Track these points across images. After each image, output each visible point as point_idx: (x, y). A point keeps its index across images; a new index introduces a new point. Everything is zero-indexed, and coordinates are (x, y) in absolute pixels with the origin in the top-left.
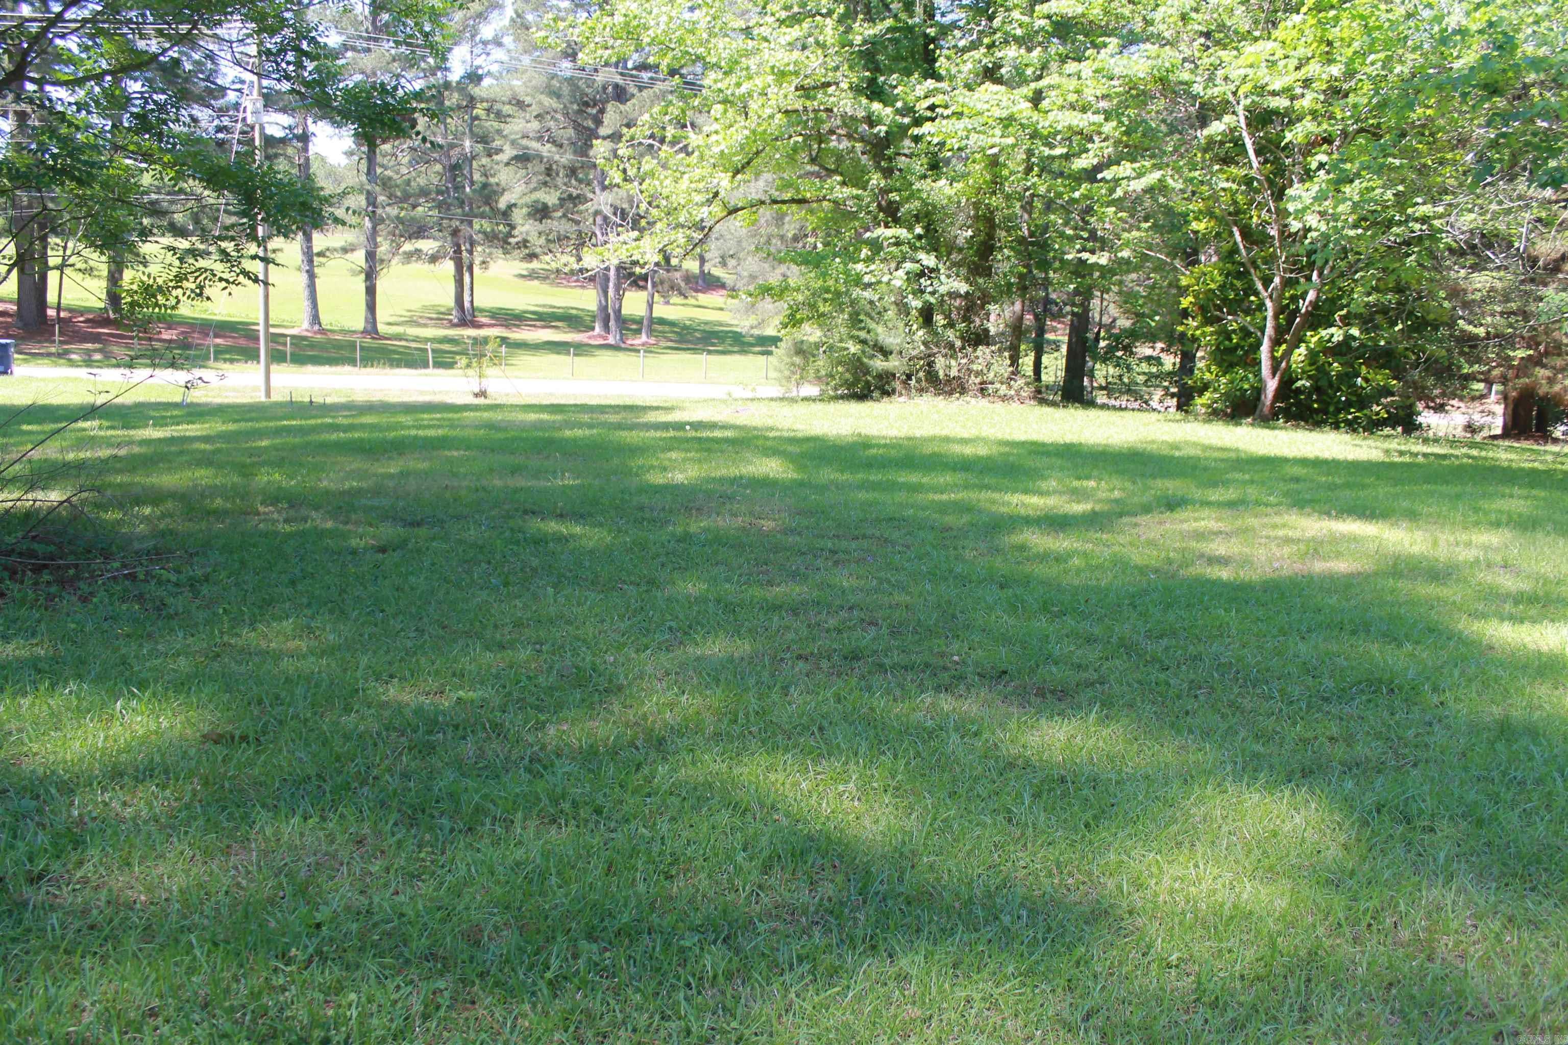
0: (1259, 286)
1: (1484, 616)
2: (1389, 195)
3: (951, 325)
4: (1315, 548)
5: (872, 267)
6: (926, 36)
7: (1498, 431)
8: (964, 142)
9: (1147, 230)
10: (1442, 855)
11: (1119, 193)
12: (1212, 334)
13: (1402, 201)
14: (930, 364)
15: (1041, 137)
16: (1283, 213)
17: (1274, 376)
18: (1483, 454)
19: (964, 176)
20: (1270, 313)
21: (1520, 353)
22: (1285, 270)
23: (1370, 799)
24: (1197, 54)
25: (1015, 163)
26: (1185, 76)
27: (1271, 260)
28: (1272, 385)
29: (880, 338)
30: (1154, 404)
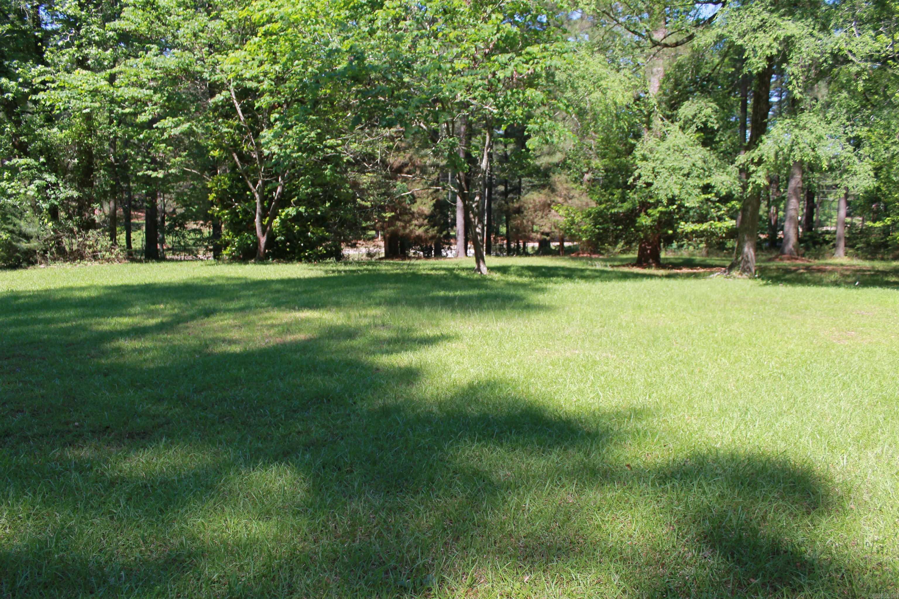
0: (251, 186)
1: (374, 353)
2: (313, 134)
3: (70, 218)
4: (287, 328)
5: (13, 184)
6: (36, 37)
7: (383, 255)
8: (67, 105)
9: (185, 157)
10: (356, 484)
11: (166, 136)
12: (227, 214)
13: (320, 138)
14: (59, 243)
15: (116, 102)
16: (259, 145)
17: (264, 235)
18: (374, 268)
19: (70, 126)
20: (258, 201)
21: (388, 215)
22: (263, 177)
23: (318, 462)
24: (205, 57)
25: (102, 118)
26: (198, 68)
27: (256, 171)
28: (263, 240)
29: (23, 229)
30: (200, 256)
